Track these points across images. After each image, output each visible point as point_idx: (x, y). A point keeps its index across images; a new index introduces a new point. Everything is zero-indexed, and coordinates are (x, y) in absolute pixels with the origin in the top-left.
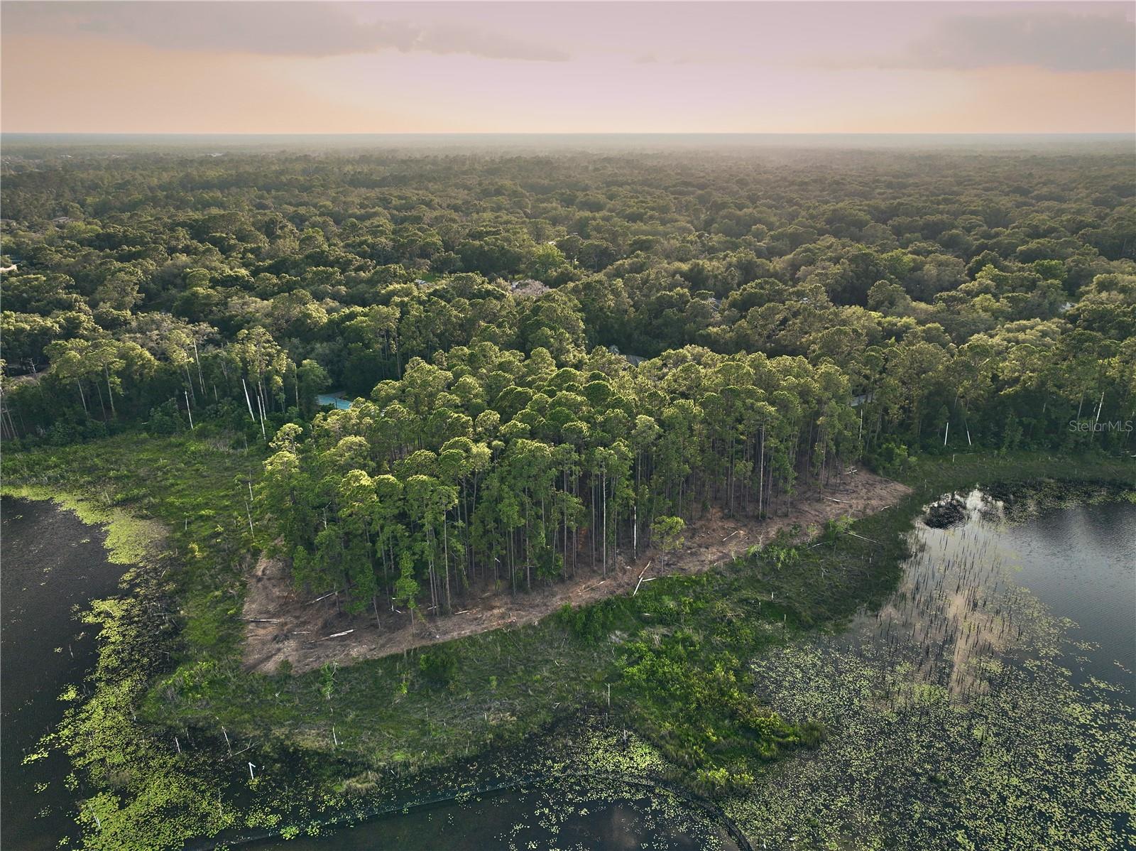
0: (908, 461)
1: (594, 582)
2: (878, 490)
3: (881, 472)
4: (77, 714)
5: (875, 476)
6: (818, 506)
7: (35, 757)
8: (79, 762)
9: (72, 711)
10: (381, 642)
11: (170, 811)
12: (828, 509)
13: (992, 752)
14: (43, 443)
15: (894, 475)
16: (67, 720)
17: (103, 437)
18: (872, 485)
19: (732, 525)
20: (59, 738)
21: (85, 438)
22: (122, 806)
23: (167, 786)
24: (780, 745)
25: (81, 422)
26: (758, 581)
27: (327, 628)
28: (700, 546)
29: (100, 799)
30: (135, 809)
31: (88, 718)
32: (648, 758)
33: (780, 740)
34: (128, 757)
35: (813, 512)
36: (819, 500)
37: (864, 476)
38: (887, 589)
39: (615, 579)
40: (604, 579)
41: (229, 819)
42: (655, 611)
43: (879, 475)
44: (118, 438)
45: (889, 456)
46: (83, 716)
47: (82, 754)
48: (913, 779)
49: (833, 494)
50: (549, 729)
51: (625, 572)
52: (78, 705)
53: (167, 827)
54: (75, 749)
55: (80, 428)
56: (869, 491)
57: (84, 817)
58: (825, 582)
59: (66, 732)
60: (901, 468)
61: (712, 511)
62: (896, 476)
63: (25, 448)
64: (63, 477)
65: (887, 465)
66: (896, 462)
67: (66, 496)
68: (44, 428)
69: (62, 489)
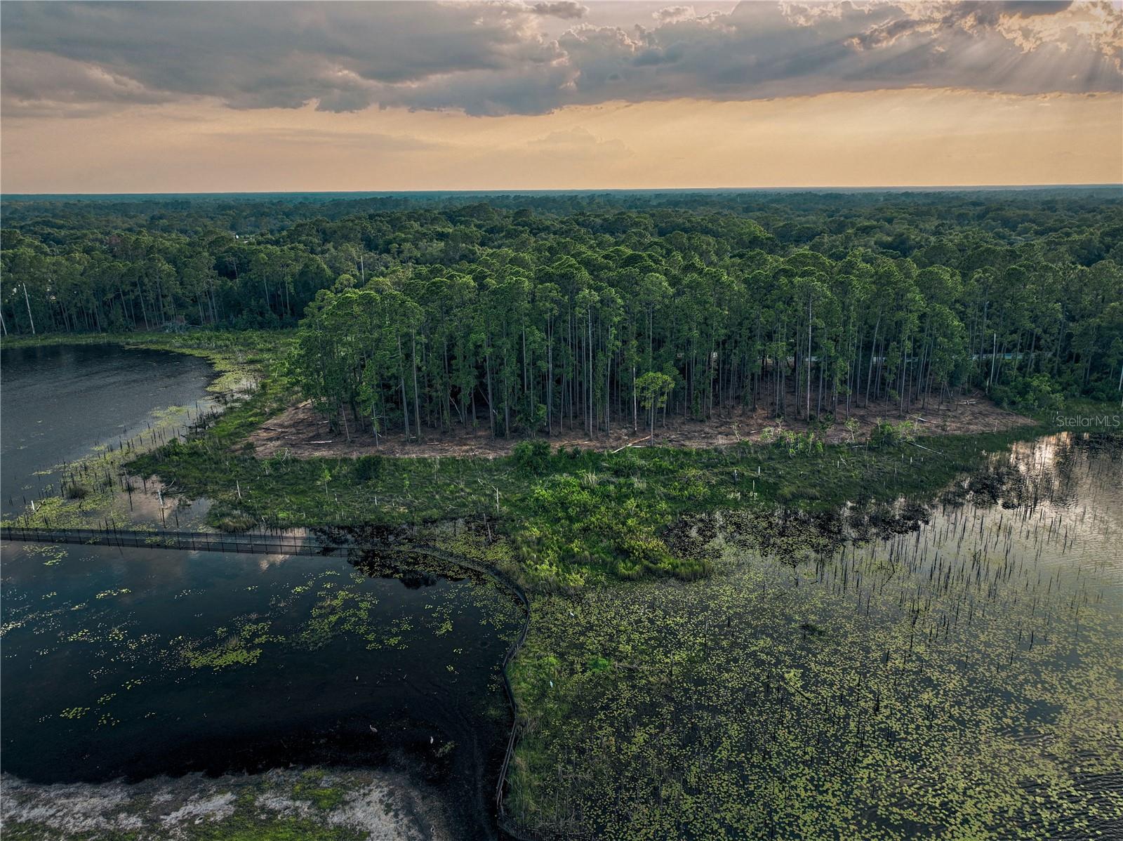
0: (1050, 398)
1: (579, 441)
2: (990, 420)
3: (1005, 405)
5: (996, 409)
6: (893, 421)
9: (92, 455)
10: (347, 451)
12: (905, 425)
15: (1023, 410)
16: (83, 459)
17: (275, 328)
18: (985, 415)
20: (68, 467)
21: (263, 326)
22: (63, 504)
23: (103, 500)
24: (648, 569)
25: (262, 314)
26: (759, 462)
27: (314, 438)
28: (720, 433)
29: (55, 498)
30: (69, 507)
31: (97, 460)
32: (501, 555)
33: (651, 565)
34: (97, 482)
36: (900, 418)
39: (602, 442)
40: (590, 440)
41: (122, 524)
42: (616, 464)
43: (1002, 408)
44: (285, 331)
45: (1024, 390)
49: (924, 415)
50: (432, 523)
51: (618, 439)
55: (260, 318)
56: (976, 418)
58: (842, 473)
60: (1036, 403)
61: (760, 411)
62: (1028, 410)
63: (217, 329)
64: (227, 346)
65: (1018, 399)
66: (1031, 396)
67: (218, 356)
68: (236, 316)
69: (219, 352)
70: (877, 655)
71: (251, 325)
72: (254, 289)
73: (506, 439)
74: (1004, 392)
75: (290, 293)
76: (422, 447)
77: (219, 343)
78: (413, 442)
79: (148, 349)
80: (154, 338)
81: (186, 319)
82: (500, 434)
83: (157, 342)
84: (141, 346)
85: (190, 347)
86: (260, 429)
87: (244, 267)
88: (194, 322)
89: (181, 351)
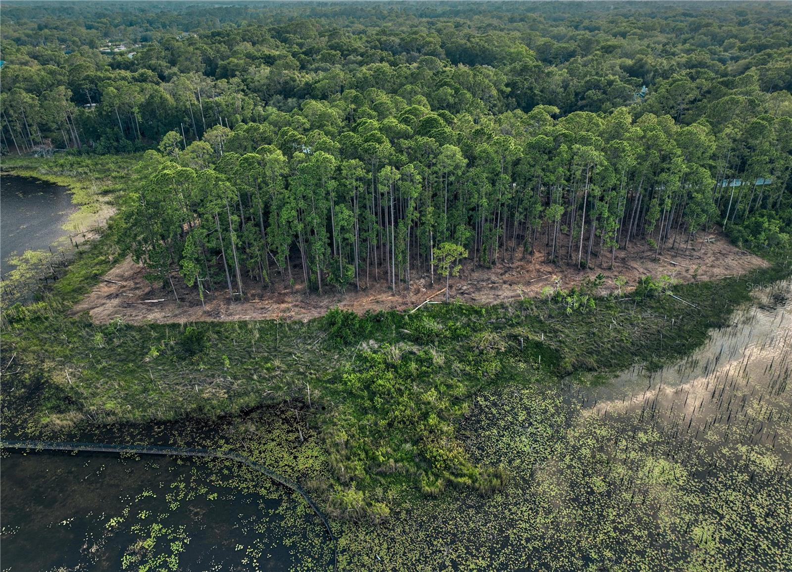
0: (778, 238)
1: (383, 297)
2: (729, 261)
3: (740, 244)
5: (732, 247)
6: (650, 265)
10: (177, 312)
12: (661, 269)
13: (704, 561)
14: (92, 151)
15: (756, 249)
17: (129, 152)
18: (724, 255)
19: (550, 269)
21: (118, 151)
24: (449, 483)
25: (117, 141)
26: (540, 321)
27: (150, 294)
28: (505, 282)
32: (311, 461)
33: (452, 478)
35: (641, 270)
36: (654, 260)
37: (721, 245)
38: (679, 353)
39: (404, 297)
40: (393, 295)
42: (416, 330)
43: (737, 246)
44: (137, 154)
45: (756, 230)
48: (581, 563)
49: (673, 257)
50: (246, 413)
51: (418, 291)
55: (115, 144)
56: (717, 259)
58: (613, 334)
60: (766, 243)
61: (537, 254)
62: (758, 250)
63: (80, 153)
64: (85, 173)
65: (751, 238)
66: (762, 236)
67: (79, 185)
68: (95, 141)
69: (79, 180)
71: (107, 150)
72: (108, 119)
73: (319, 295)
74: (739, 231)
75: (139, 122)
76: (247, 304)
77: (80, 170)
78: (237, 299)
79: (18, 176)
80: (25, 163)
81: (53, 143)
82: (313, 289)
83: (27, 168)
84: (12, 173)
85: (55, 173)
86: (103, 281)
87: (97, 97)
88: (60, 146)
89: (45, 178)
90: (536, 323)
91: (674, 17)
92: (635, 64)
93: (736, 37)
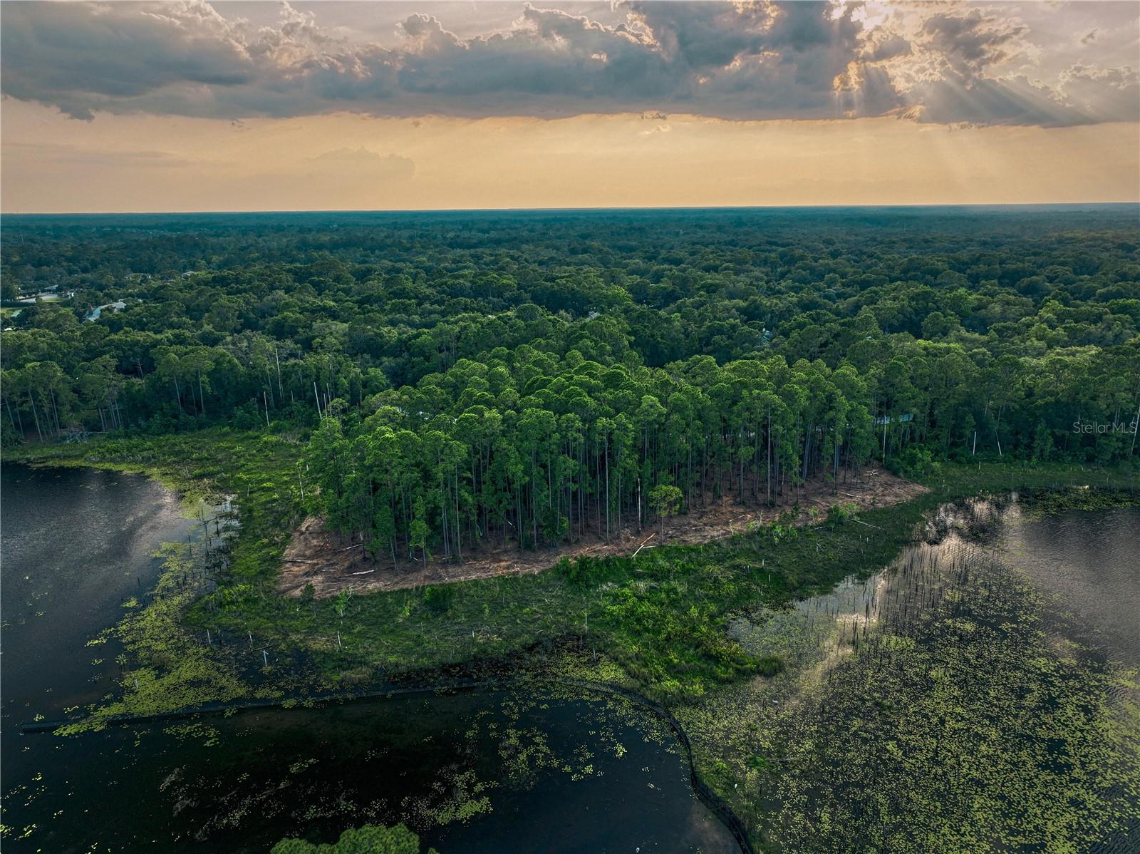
0: (931, 466)
1: (598, 547)
2: (896, 489)
3: (902, 474)
4: (134, 616)
5: (895, 478)
6: (830, 499)
7: (97, 642)
8: (130, 648)
9: (131, 614)
10: (396, 580)
11: (195, 683)
12: (841, 501)
13: (944, 689)
14: (144, 432)
15: (915, 478)
16: (126, 620)
17: (192, 430)
18: (890, 485)
19: (742, 510)
20: (118, 631)
21: (177, 430)
22: (158, 677)
23: (196, 667)
24: (738, 671)
25: (175, 416)
26: (754, 552)
27: (352, 568)
28: (705, 525)
29: (143, 671)
30: (168, 680)
31: (143, 620)
32: (613, 673)
33: (739, 666)
34: (169, 647)
35: (824, 504)
36: (832, 495)
37: (885, 477)
38: (880, 564)
39: (618, 545)
40: (607, 544)
41: (242, 692)
42: (647, 568)
43: (899, 477)
44: (204, 432)
45: (912, 461)
46: (139, 618)
47: (133, 642)
48: (859, 703)
49: (848, 490)
50: (530, 649)
51: (628, 540)
52: (136, 611)
53: (191, 693)
54: (129, 638)
55: (174, 421)
56: (886, 489)
57: (127, 682)
58: (820, 556)
59: (124, 627)
60: (923, 472)
61: (725, 499)
62: (917, 479)
63: (130, 436)
65: (909, 469)
66: (919, 466)
68: (146, 420)
70: (935, 720)
71: (165, 429)
73: (534, 551)
74: (898, 463)
76: (465, 568)
78: (453, 562)
79: (61, 467)
80: (58, 452)
82: (528, 547)
83: (65, 457)
86: (286, 562)
88: (94, 429)
89: (101, 467)
90: (750, 553)
91: (759, 245)
92: (749, 305)
93: (834, 271)
